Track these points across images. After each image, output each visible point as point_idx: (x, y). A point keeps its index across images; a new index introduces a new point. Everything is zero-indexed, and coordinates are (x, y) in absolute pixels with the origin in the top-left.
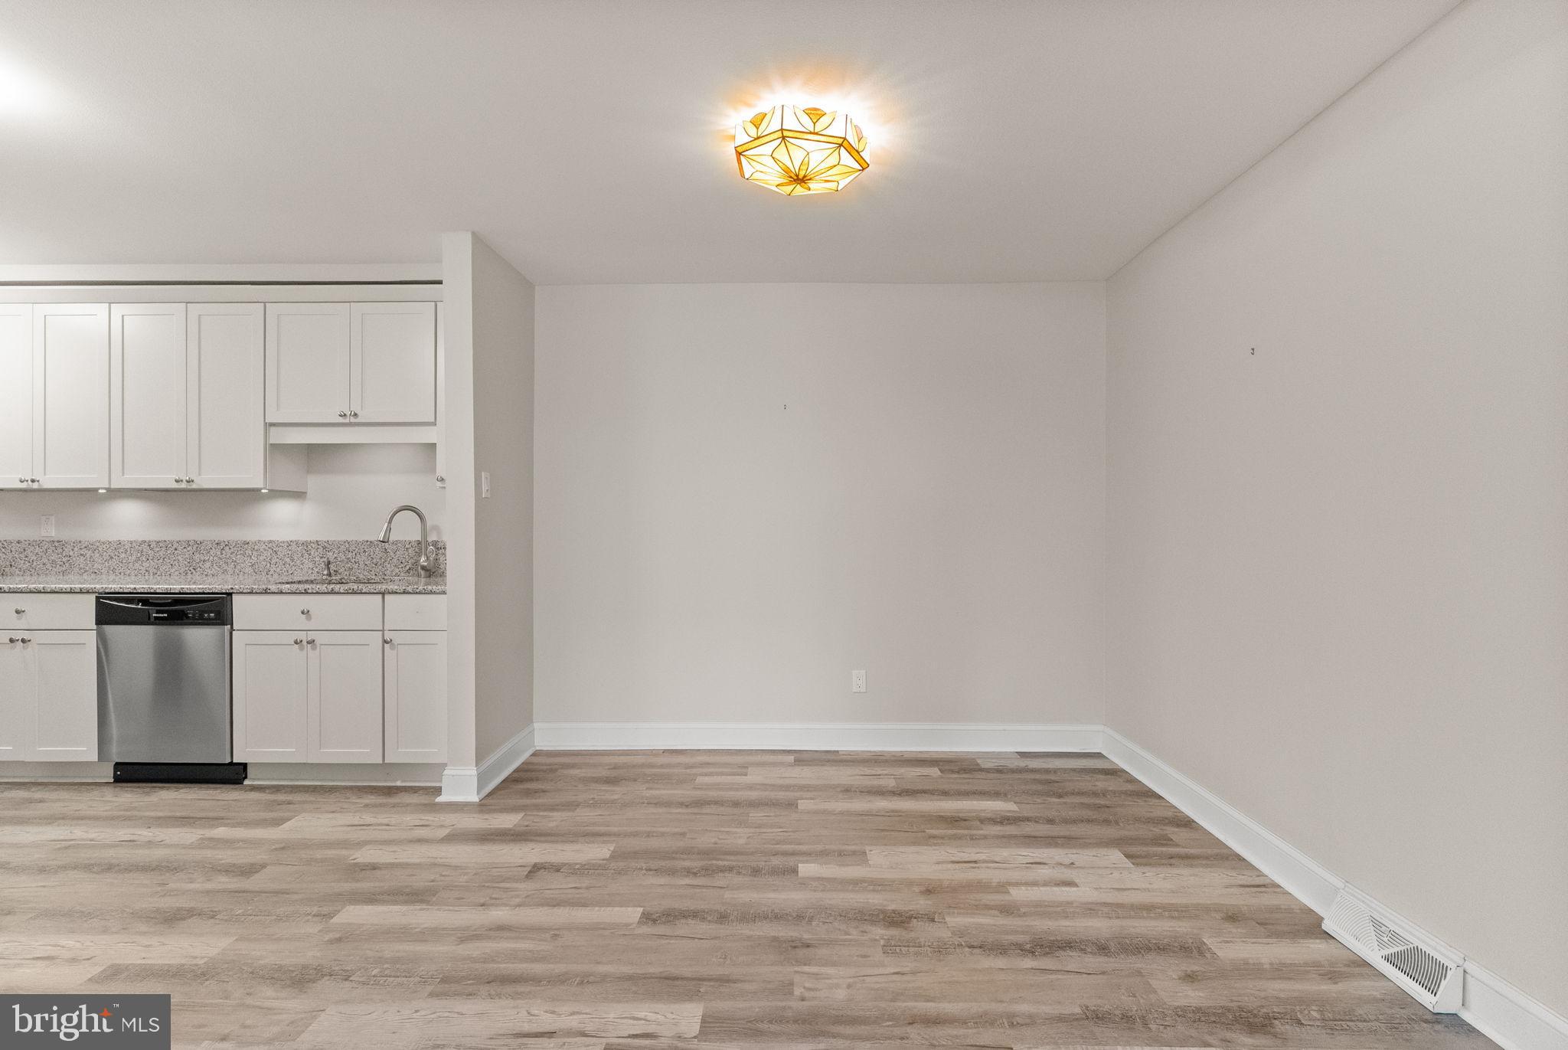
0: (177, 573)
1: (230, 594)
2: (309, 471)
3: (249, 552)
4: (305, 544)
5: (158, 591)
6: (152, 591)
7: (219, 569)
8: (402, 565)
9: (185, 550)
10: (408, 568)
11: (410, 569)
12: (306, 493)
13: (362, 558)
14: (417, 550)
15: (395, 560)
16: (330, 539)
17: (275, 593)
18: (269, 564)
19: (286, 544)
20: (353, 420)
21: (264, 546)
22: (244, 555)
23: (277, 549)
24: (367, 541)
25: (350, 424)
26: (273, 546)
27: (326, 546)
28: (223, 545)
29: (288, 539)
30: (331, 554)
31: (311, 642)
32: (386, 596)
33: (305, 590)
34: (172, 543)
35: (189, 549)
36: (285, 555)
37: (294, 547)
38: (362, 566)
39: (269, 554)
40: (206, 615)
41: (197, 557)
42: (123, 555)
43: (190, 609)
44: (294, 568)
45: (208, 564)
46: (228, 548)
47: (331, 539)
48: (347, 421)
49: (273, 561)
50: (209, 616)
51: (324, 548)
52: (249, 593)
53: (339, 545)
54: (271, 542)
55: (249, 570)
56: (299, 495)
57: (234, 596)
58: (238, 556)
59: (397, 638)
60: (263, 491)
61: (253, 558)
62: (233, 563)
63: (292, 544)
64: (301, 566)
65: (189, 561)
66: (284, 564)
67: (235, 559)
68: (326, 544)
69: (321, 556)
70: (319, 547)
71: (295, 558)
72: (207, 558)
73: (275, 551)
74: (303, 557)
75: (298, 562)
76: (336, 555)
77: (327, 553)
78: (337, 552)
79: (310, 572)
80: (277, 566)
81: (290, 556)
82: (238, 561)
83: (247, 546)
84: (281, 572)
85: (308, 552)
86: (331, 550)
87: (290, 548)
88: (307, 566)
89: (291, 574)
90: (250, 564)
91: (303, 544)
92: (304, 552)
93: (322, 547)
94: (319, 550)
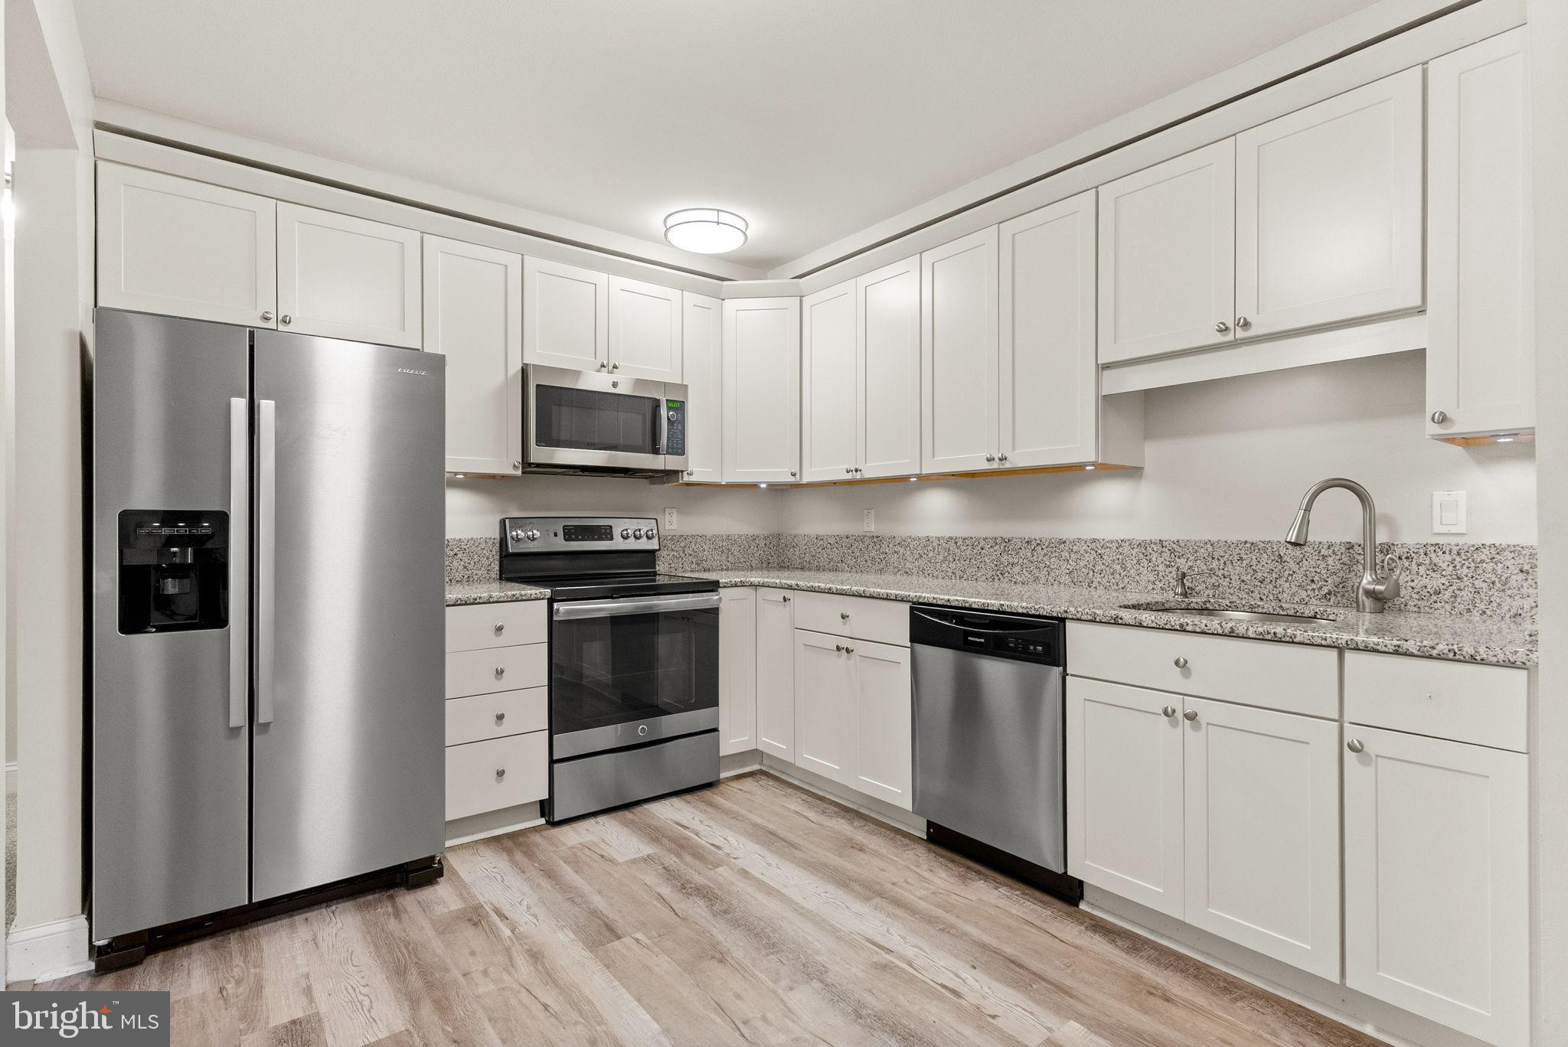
0: (984, 578)
1: (1063, 620)
2: (1148, 435)
3: (1065, 554)
4: (1142, 545)
5: (974, 606)
6: (967, 605)
7: (1029, 576)
8: (1314, 586)
9: (992, 550)
10: (1325, 590)
11: (1330, 593)
12: (1142, 469)
13: (1236, 571)
14: (1345, 559)
15: (1299, 577)
16: (1181, 538)
17: (1129, 625)
18: (1091, 573)
19: (1115, 544)
20: (1241, 334)
21: (1085, 547)
22: (1059, 558)
23: (1103, 551)
24: (1246, 542)
25: (1236, 344)
26: (1096, 546)
27: (1174, 550)
28: (1034, 543)
29: (1119, 536)
30: (1183, 561)
31: (1191, 717)
32: (1349, 656)
33: (1181, 625)
34: (978, 540)
35: (996, 548)
36: (1114, 560)
37: (1126, 549)
38: (1236, 583)
39: (1092, 558)
40: (1032, 647)
41: (1005, 558)
42: (931, 554)
43: (1012, 638)
44: (1126, 580)
45: (1017, 569)
46: (1040, 548)
47: (1182, 536)
48: (1230, 337)
49: (1098, 568)
50: (1035, 649)
51: (1172, 551)
52: (1089, 621)
53: (1198, 546)
54: (1094, 541)
55: (1065, 579)
56: (1132, 472)
57: (1069, 624)
58: (1053, 560)
59: (1375, 743)
60: (1088, 468)
61: (1070, 562)
62: (1046, 569)
63: (1123, 544)
64: (1138, 578)
65: (995, 563)
66: (1112, 574)
67: (1048, 563)
68: (1174, 546)
69: (1168, 563)
70: (1164, 549)
71: (1129, 565)
72: (1016, 561)
73: (1100, 554)
74: (1139, 564)
75: (1132, 571)
76: (1190, 564)
77: (1177, 559)
78: (1192, 558)
79: (1151, 588)
80: (1102, 575)
81: (1120, 561)
82: (1052, 567)
83: (1063, 545)
84: (1108, 584)
85: (1147, 556)
86: (1183, 555)
87: (1121, 550)
88: (1146, 578)
89: (1123, 588)
90: (1068, 572)
91: (1140, 544)
92: (1141, 555)
93: (1169, 550)
94: (1164, 555)
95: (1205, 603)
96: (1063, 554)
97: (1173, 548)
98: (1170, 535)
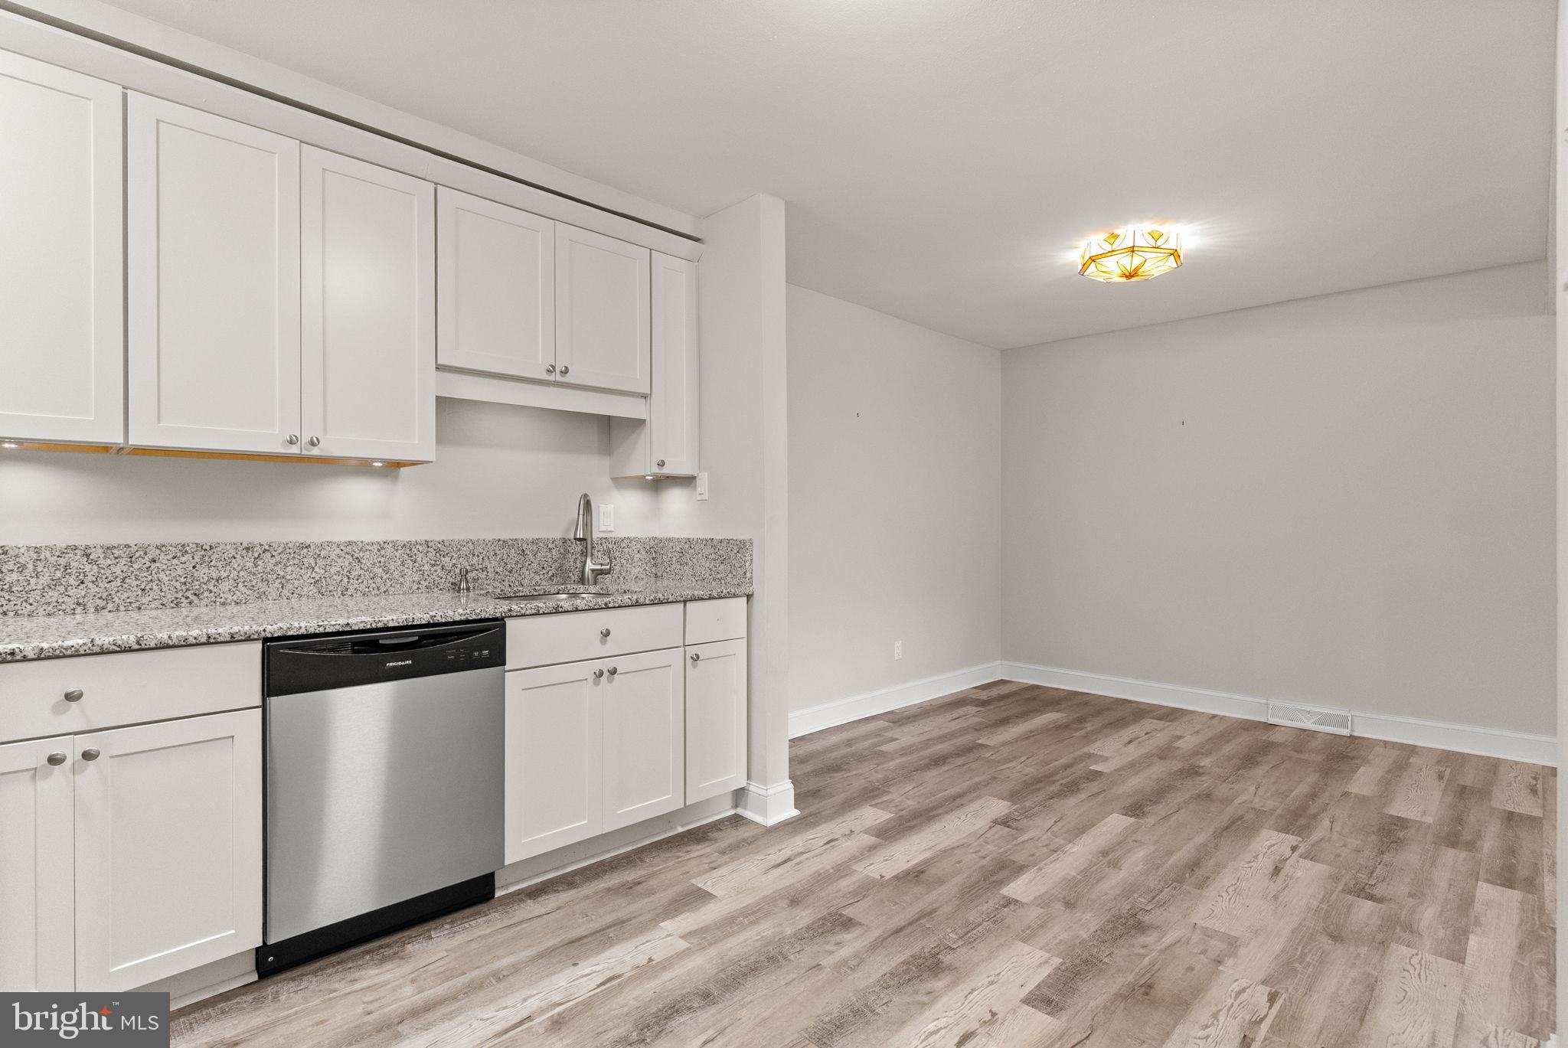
3: (309, 560)
4: (408, 546)
7: (249, 592)
8: (544, 571)
9: (175, 562)
10: (550, 573)
11: (553, 576)
12: (398, 469)
13: (492, 564)
14: (562, 551)
15: (534, 565)
16: (445, 539)
17: (568, 611)
18: (346, 580)
19: (376, 547)
21: (338, 551)
22: (299, 564)
23: (361, 553)
24: (499, 540)
25: (556, 384)
26: (353, 550)
27: (441, 549)
28: (258, 550)
29: (380, 538)
30: (447, 559)
31: (613, 672)
33: (606, 604)
35: (184, 559)
36: (374, 564)
37: (389, 551)
38: (492, 575)
39: (346, 562)
40: (476, 654)
41: (202, 573)
43: (451, 649)
44: (389, 583)
45: (225, 586)
46: (268, 555)
47: (447, 536)
49: (354, 574)
50: (480, 654)
51: (438, 551)
52: (533, 615)
53: (461, 544)
54: (350, 543)
57: (509, 623)
58: (289, 569)
60: (376, 464)
61: (316, 569)
62: (278, 581)
63: (386, 546)
64: (401, 580)
65: (183, 580)
66: (372, 578)
67: (282, 573)
68: (439, 546)
69: (433, 562)
70: (429, 549)
71: (392, 568)
72: (225, 575)
73: (357, 558)
74: (404, 566)
75: (395, 573)
76: (454, 561)
77: (443, 559)
78: (455, 556)
79: (416, 588)
80: (359, 581)
81: (382, 564)
82: (288, 577)
83: (305, 550)
84: (367, 590)
85: (411, 556)
86: (447, 554)
87: (383, 552)
88: (410, 579)
89: (385, 592)
90: (313, 581)
91: (404, 545)
92: (406, 557)
93: (435, 550)
94: (429, 555)
96: (305, 560)
97: (438, 548)
98: (436, 536)
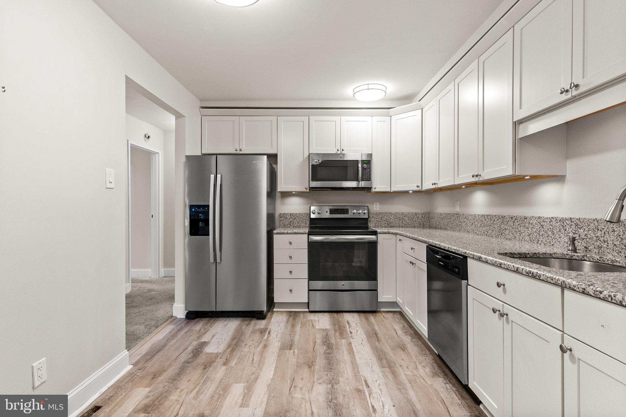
0: (495, 235)
1: (466, 257)
2: (568, 156)
3: (527, 225)
4: (562, 220)
7: (512, 236)
12: (565, 176)
16: (581, 217)
18: (538, 235)
19: (549, 220)
20: (575, 92)
21: (535, 221)
22: (524, 226)
23: (543, 224)
25: (573, 99)
26: (540, 221)
27: (578, 223)
28: (514, 219)
29: (550, 216)
30: (582, 231)
32: (566, 292)
33: (500, 264)
34: (493, 216)
35: (499, 220)
36: (548, 229)
37: (554, 223)
39: (538, 227)
41: (503, 226)
42: (476, 223)
43: (450, 263)
45: (507, 232)
46: (516, 221)
47: (582, 216)
48: (569, 96)
49: (541, 233)
50: (456, 270)
51: (577, 225)
52: (473, 258)
53: (590, 222)
54: (539, 218)
55: (527, 238)
56: (560, 179)
57: (468, 259)
58: (522, 227)
59: (579, 350)
60: (527, 178)
61: (529, 229)
62: (519, 232)
63: (553, 220)
64: (559, 239)
65: (499, 228)
66: (548, 237)
67: (520, 229)
68: (577, 221)
69: (574, 232)
70: (572, 224)
71: (555, 232)
72: (507, 228)
73: (542, 225)
74: (560, 232)
75: (557, 235)
76: (586, 233)
77: (579, 230)
78: (587, 229)
79: (566, 246)
80: (543, 237)
81: (551, 230)
82: (521, 231)
83: (526, 220)
84: (546, 242)
85: (564, 227)
86: (582, 227)
87: (551, 223)
88: (563, 240)
89: (553, 245)
90: (528, 234)
91: (560, 220)
92: (561, 227)
93: (575, 224)
94: (572, 226)
95: (583, 256)
96: (526, 224)
97: (577, 223)
98: (576, 215)
